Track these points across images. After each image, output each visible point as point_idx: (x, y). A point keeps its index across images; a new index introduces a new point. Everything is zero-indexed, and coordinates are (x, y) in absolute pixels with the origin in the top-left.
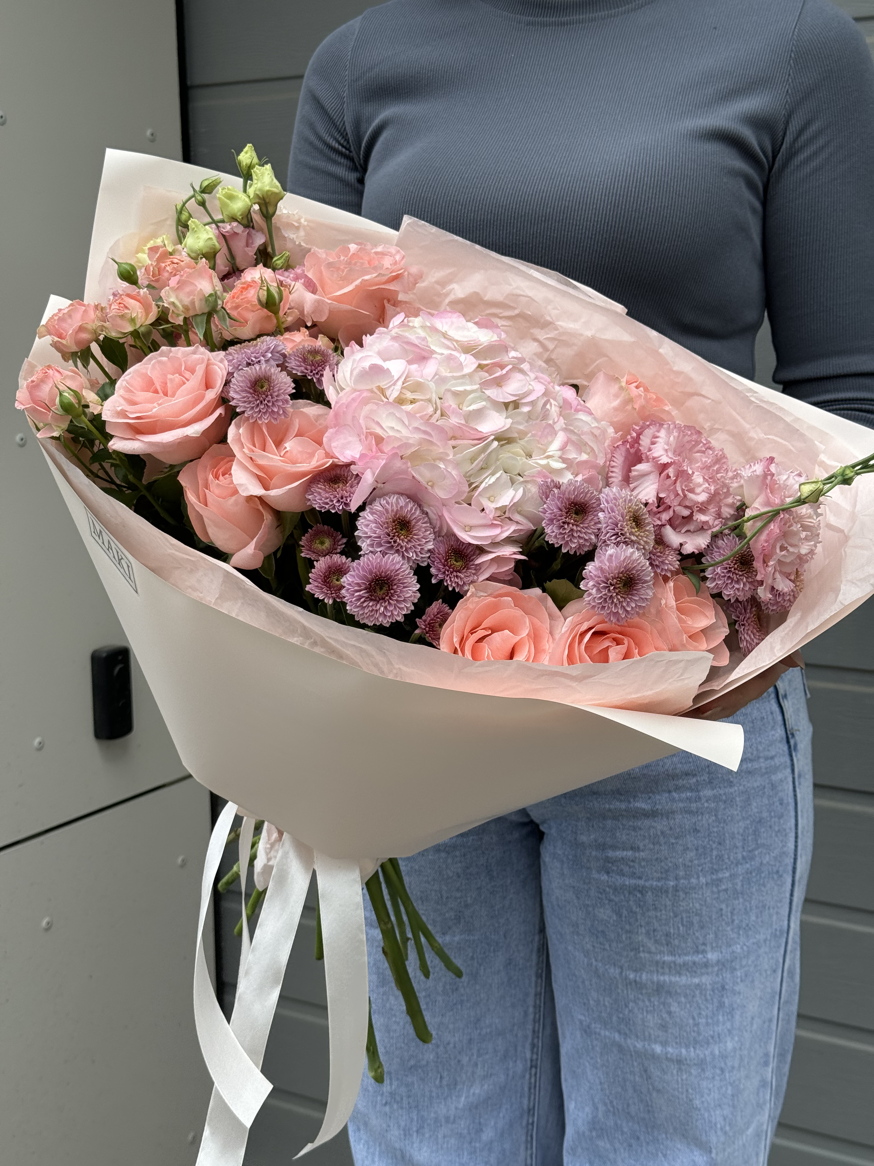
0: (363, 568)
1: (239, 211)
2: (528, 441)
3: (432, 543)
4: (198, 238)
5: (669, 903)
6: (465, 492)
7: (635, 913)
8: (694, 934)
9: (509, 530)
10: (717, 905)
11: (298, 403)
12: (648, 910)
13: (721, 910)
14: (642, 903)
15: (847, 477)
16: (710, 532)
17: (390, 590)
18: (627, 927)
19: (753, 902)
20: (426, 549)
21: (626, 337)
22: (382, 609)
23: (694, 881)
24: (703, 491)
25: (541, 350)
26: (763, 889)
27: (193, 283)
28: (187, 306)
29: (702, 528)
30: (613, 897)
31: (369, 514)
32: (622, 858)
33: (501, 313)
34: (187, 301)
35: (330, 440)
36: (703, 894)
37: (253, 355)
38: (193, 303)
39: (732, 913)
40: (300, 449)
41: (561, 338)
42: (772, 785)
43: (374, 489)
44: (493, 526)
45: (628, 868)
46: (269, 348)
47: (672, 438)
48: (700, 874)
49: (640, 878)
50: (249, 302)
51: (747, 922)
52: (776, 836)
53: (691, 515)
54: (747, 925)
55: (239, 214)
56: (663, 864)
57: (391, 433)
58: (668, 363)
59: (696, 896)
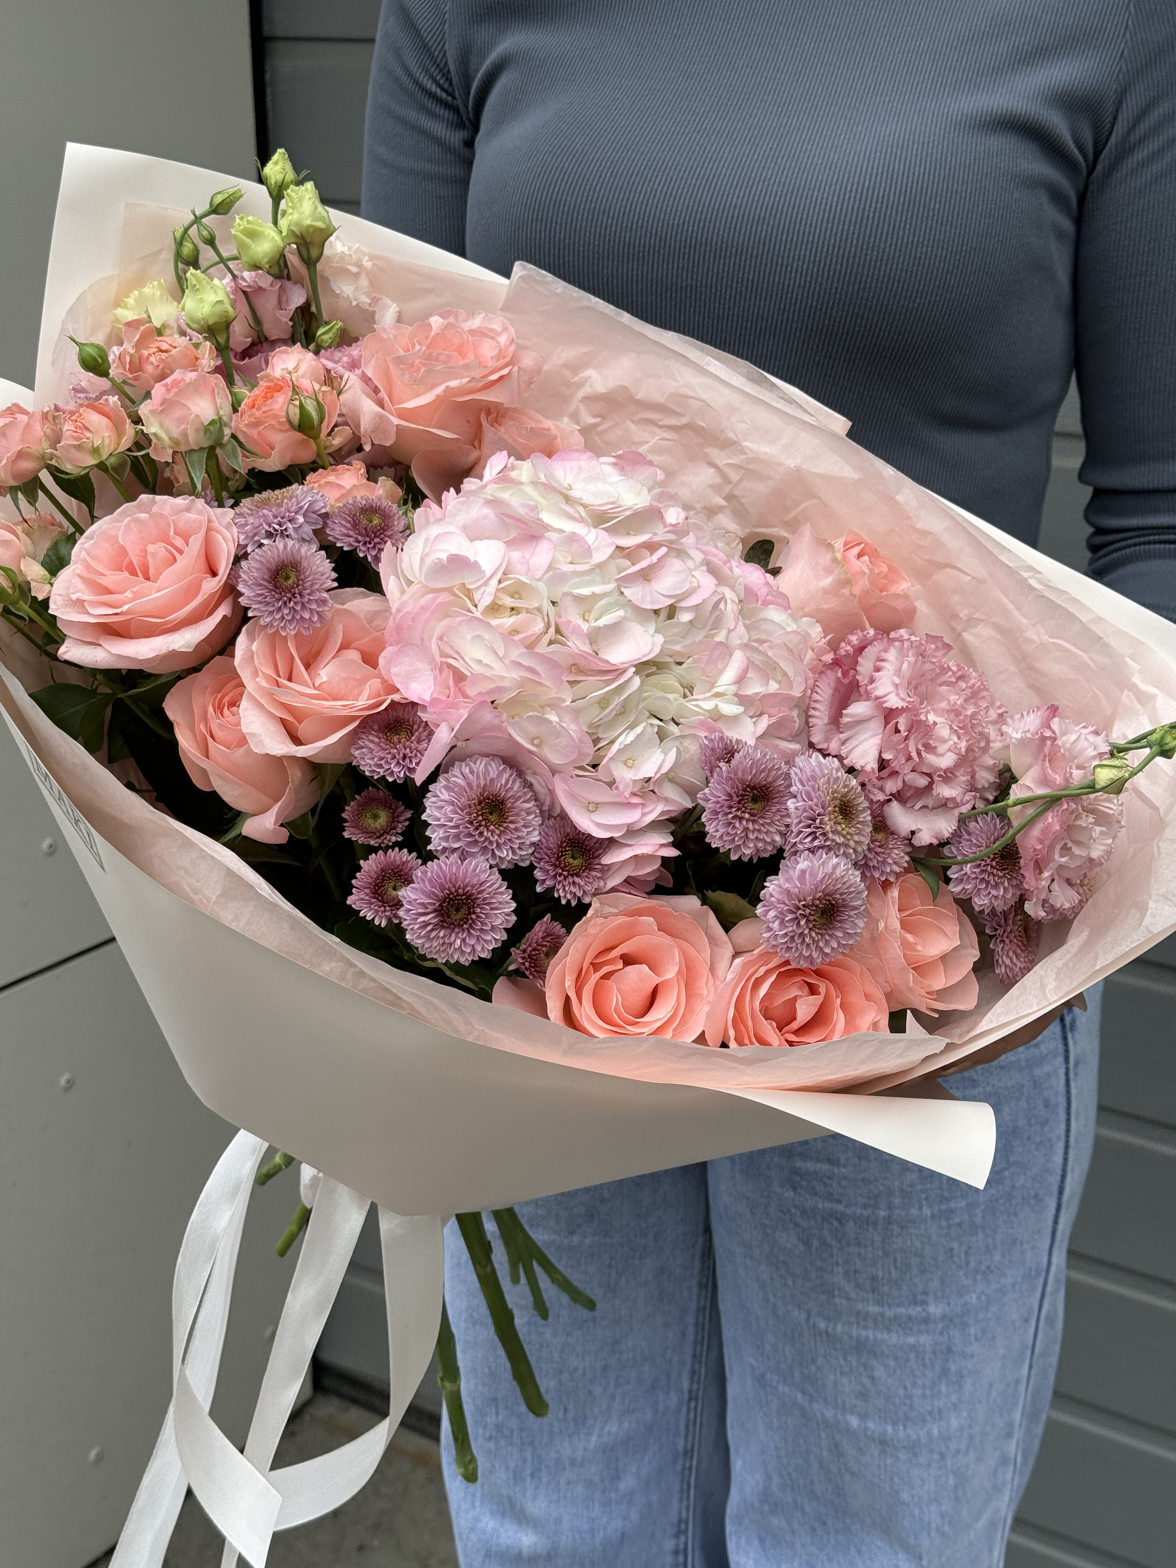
0: (430, 880)
1: (264, 257)
2: (687, 668)
3: (537, 833)
4: (201, 301)
5: (877, 1238)
6: (589, 754)
7: (831, 1246)
8: (911, 1279)
9: (655, 811)
10: (945, 1243)
11: (343, 593)
12: (848, 1244)
13: (952, 1249)
14: (839, 1235)
15: (1166, 747)
16: (956, 812)
17: (470, 914)
18: (819, 1263)
19: (998, 1238)
20: (528, 842)
21: (848, 472)
22: (458, 942)
23: (914, 1212)
24: (949, 750)
25: (719, 480)
26: (1013, 1218)
27: (184, 405)
28: (177, 439)
29: (945, 805)
30: (799, 1220)
31: (443, 790)
32: (816, 1173)
33: (661, 420)
34: (176, 432)
35: (389, 663)
36: (926, 1229)
37: (276, 521)
38: (185, 434)
39: (967, 1253)
40: (343, 675)
41: (750, 467)
42: (1035, 1082)
43: (453, 747)
44: (629, 805)
45: (822, 1186)
46: (302, 507)
47: (905, 666)
48: (924, 1203)
49: (839, 1201)
50: (275, 417)
51: (988, 1263)
52: (1037, 1149)
53: (929, 787)
54: (988, 1268)
55: (265, 260)
56: (872, 1187)
57: (478, 669)
58: (909, 517)
59: (917, 1231)
